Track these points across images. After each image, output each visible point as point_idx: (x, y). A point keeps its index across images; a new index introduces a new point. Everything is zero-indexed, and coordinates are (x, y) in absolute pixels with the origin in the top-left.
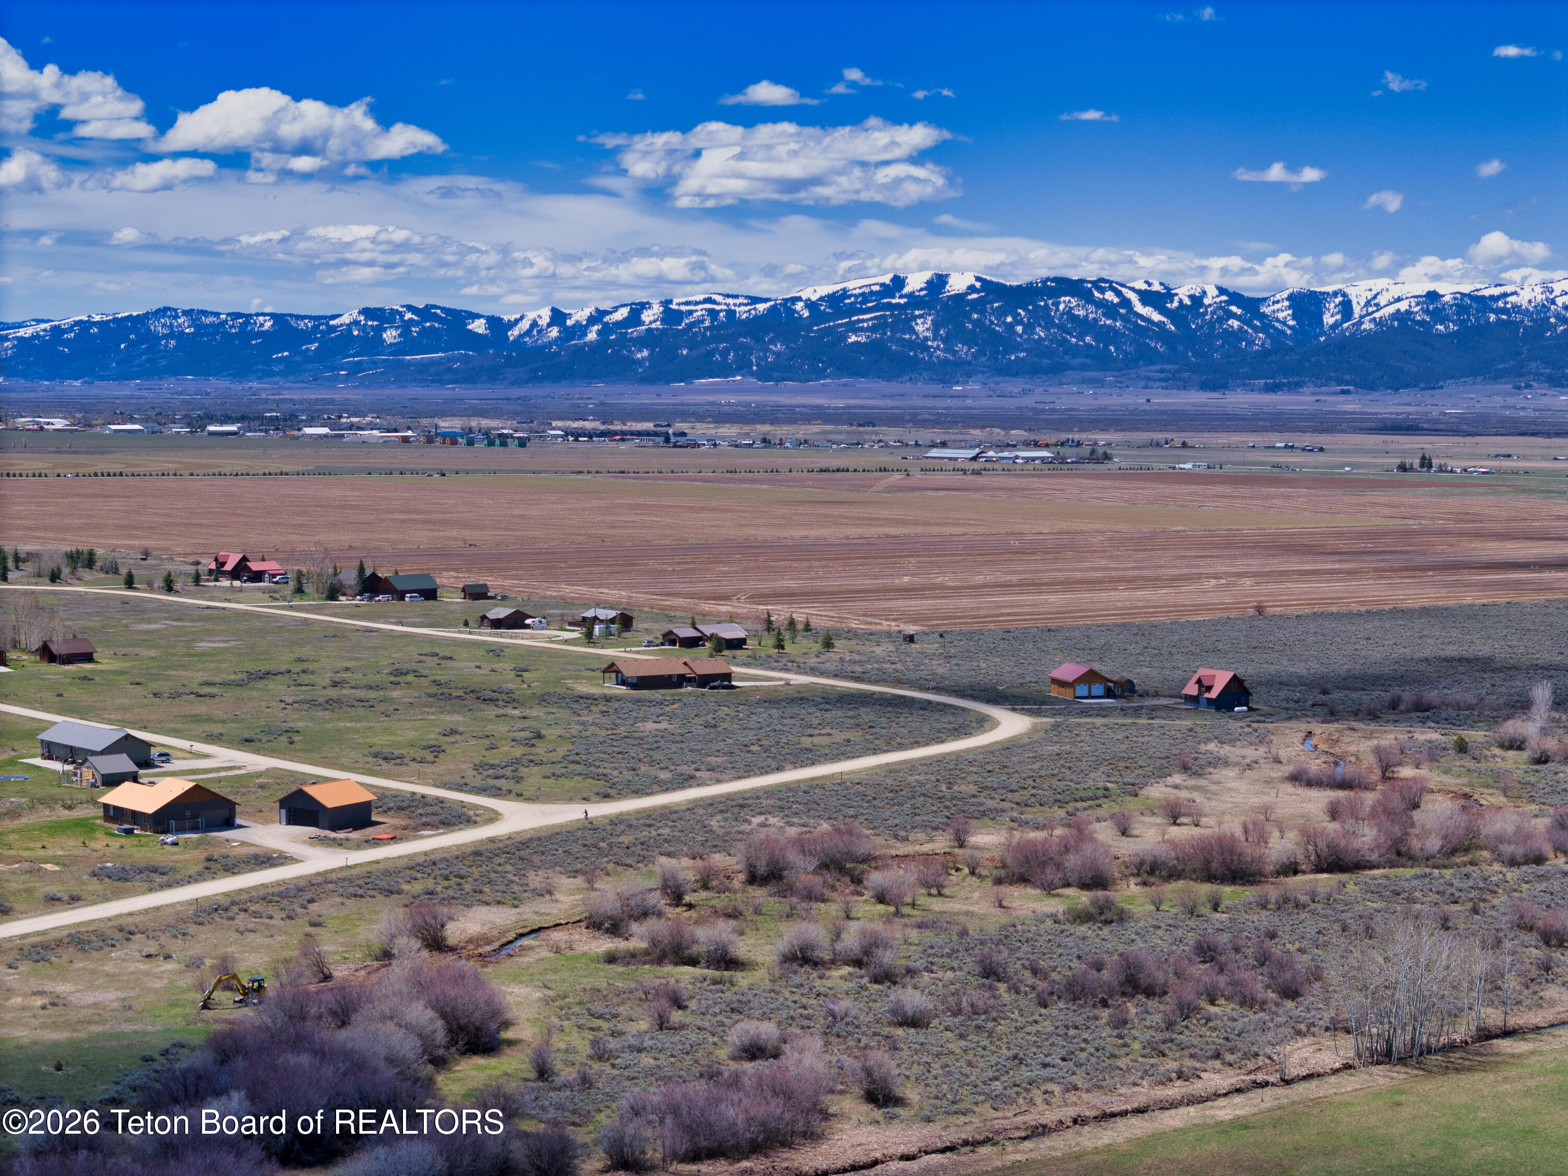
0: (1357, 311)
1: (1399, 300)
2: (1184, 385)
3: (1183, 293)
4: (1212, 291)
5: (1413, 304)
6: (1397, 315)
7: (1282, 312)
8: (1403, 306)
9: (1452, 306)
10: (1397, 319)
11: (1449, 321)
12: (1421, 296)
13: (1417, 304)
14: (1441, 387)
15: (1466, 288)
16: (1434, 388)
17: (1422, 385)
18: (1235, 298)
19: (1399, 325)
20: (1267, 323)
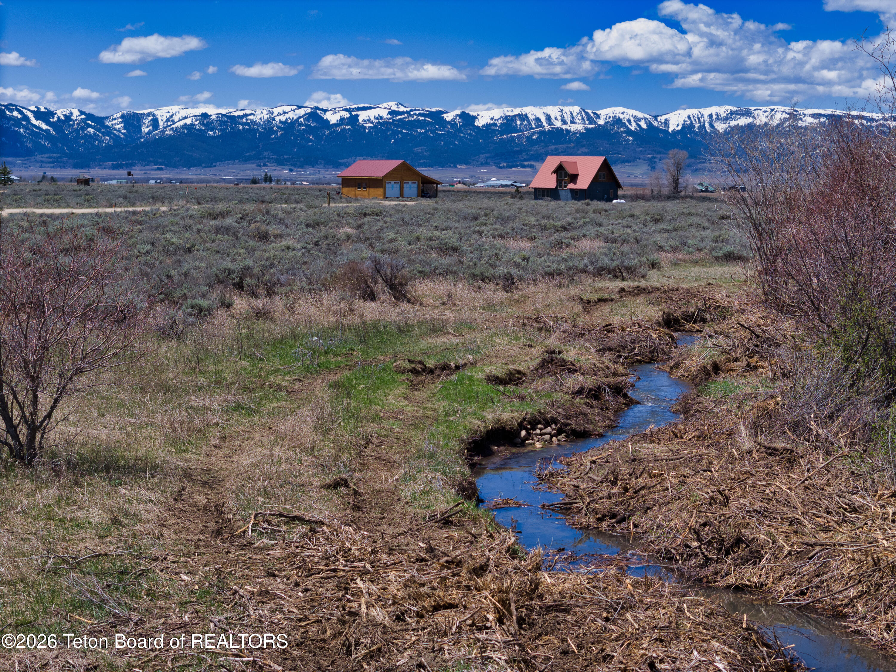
0: (161, 124)
1: (186, 118)
2: (63, 166)
3: (60, 113)
4: (76, 113)
5: (194, 120)
6: (185, 126)
7: (118, 125)
8: (188, 121)
9: (217, 121)
10: (186, 128)
11: (216, 129)
12: (199, 116)
13: (196, 120)
14: (215, 166)
15: (224, 111)
16: (211, 167)
17: (203, 165)
18: (90, 116)
19: (187, 132)
20: (109, 131)
